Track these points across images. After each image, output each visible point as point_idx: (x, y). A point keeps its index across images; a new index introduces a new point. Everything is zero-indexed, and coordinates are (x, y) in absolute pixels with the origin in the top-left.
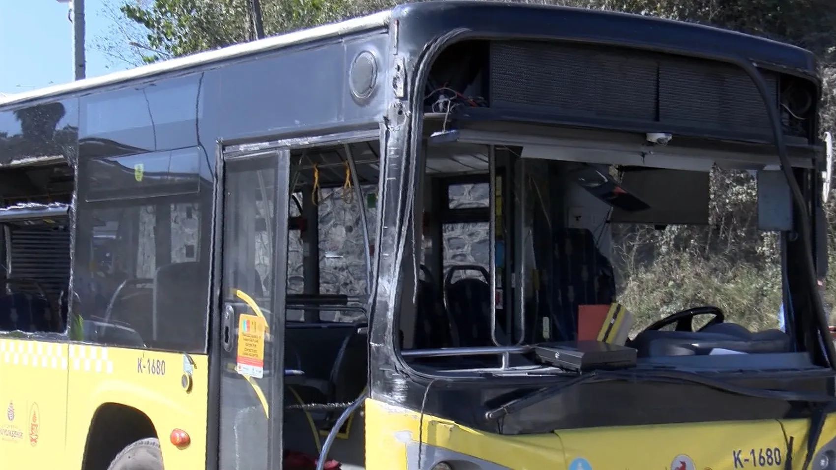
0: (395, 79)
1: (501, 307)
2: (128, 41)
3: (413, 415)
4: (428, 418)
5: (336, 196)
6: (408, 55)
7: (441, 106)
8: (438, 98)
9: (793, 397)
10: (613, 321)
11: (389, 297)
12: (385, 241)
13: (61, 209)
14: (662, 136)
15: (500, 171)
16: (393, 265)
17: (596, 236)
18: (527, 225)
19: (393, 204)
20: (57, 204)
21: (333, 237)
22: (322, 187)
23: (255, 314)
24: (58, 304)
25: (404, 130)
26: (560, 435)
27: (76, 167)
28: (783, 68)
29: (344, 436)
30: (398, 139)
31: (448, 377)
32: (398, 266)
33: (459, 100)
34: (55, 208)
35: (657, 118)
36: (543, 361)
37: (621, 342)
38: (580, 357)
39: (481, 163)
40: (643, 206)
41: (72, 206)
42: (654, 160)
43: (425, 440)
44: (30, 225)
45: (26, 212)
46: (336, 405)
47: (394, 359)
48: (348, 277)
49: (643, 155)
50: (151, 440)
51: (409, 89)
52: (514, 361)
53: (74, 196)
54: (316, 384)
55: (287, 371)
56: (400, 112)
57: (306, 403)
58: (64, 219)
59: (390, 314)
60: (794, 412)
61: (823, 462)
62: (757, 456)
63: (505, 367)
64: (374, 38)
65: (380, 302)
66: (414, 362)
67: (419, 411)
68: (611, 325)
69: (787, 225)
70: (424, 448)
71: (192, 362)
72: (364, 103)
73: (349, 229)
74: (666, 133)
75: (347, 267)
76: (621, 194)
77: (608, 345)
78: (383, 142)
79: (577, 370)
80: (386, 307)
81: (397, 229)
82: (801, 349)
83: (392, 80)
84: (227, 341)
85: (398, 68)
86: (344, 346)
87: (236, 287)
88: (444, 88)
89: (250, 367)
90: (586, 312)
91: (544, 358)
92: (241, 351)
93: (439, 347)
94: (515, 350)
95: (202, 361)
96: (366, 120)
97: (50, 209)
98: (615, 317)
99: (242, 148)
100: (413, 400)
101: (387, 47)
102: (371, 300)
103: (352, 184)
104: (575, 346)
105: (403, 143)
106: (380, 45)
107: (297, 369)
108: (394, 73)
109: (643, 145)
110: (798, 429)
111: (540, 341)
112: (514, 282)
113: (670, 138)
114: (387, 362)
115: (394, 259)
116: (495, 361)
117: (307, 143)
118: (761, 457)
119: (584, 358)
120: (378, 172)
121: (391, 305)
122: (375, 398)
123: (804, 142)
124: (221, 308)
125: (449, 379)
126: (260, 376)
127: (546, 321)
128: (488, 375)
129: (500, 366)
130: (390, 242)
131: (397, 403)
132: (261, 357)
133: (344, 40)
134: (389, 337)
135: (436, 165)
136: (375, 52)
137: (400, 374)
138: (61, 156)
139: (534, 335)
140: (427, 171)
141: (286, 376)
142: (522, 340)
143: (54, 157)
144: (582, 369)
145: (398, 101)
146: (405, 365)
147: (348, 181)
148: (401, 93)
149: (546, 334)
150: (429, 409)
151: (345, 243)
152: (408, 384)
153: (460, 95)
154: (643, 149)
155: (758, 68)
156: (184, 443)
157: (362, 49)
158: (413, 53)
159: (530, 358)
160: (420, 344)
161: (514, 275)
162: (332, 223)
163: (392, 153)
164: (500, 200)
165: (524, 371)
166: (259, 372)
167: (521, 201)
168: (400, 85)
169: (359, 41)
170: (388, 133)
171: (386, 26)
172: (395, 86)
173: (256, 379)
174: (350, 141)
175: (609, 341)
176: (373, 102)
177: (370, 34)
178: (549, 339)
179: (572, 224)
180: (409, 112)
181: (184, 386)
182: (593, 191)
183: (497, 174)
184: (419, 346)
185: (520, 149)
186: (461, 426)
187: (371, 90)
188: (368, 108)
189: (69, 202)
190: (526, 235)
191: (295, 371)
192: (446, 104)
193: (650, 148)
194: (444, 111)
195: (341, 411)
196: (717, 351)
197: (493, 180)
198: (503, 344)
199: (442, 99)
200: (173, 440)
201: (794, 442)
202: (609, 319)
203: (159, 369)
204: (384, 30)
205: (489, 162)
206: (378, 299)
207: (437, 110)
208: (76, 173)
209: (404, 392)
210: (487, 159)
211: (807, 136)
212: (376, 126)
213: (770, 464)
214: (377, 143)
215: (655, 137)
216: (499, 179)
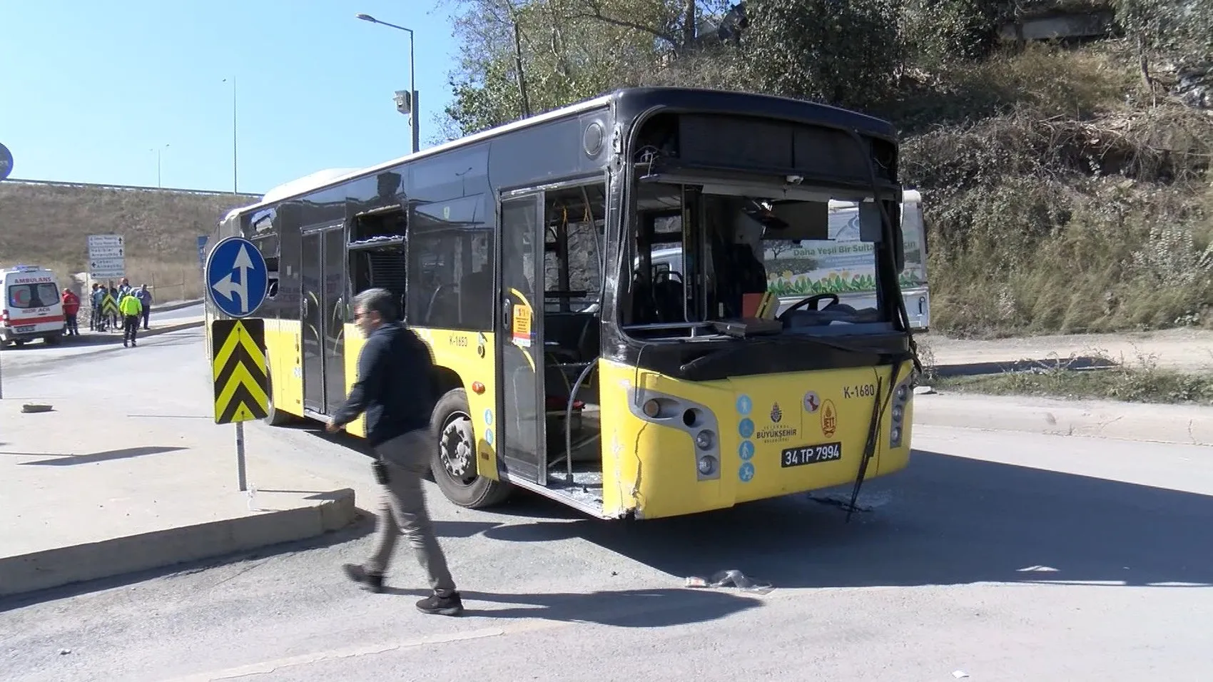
0: (615, 141)
1: (690, 298)
2: (447, 138)
3: (631, 369)
4: (641, 371)
5: (581, 231)
6: (623, 124)
7: (646, 158)
8: (644, 153)
9: (882, 351)
10: (766, 304)
11: (614, 289)
12: (610, 251)
13: (399, 240)
14: (796, 177)
15: (688, 205)
16: (616, 268)
17: (754, 248)
18: (707, 242)
19: (615, 226)
20: (397, 237)
21: (580, 259)
22: (570, 222)
23: (524, 304)
24: (400, 303)
25: (621, 176)
26: (731, 380)
27: (408, 212)
28: (874, 133)
29: (585, 386)
30: (617, 181)
31: (655, 343)
32: (619, 268)
33: (659, 153)
34: (395, 239)
35: (793, 166)
36: (720, 331)
37: (772, 318)
38: (744, 327)
39: (675, 201)
40: (785, 225)
41: (406, 237)
42: (792, 195)
43: (639, 385)
44: (381, 252)
45: (377, 243)
46: (580, 364)
47: (617, 331)
48: (590, 285)
49: (785, 191)
50: (461, 389)
51: (624, 147)
52: (700, 332)
53: (407, 231)
54: (569, 353)
55: (547, 343)
56: (619, 163)
57: (561, 363)
58: (400, 246)
59: (615, 301)
60: (883, 361)
61: (899, 392)
62: (859, 389)
63: (694, 335)
64: (601, 113)
65: (608, 293)
66: (632, 334)
67: (635, 366)
68: (765, 307)
69: (879, 239)
70: (638, 391)
71: (484, 337)
72: (594, 158)
73: (590, 253)
74: (801, 176)
75: (590, 278)
76: (770, 218)
77: (762, 320)
78: (607, 184)
79: (742, 337)
80: (612, 297)
81: (618, 243)
82: (887, 320)
83: (612, 142)
84: (506, 323)
85: (617, 133)
86: (586, 326)
87: (511, 286)
88: (649, 146)
89: (522, 340)
90: (747, 298)
91: (720, 330)
92: (515, 330)
93: (649, 323)
94: (700, 324)
95: (490, 336)
96: (595, 170)
97: (392, 240)
98: (767, 301)
99: (513, 192)
100: (631, 359)
101: (609, 119)
102: (601, 292)
103: (589, 217)
104: (741, 321)
105: (621, 183)
106: (604, 119)
107: (554, 341)
108: (614, 136)
109: (784, 184)
110: (884, 371)
111: (718, 319)
112: (699, 280)
113: (802, 179)
114: (614, 334)
115: (617, 263)
116: (686, 332)
117: (556, 187)
118: (861, 391)
119: (746, 329)
120: (604, 209)
121: (615, 295)
122: (606, 358)
123: (888, 183)
124: (502, 302)
125: (655, 344)
126: (529, 345)
127: (721, 305)
128: (683, 341)
129: (690, 336)
130: (614, 252)
131: (620, 361)
132: (529, 333)
133: (580, 116)
134: (614, 317)
135: (644, 204)
136: (601, 124)
137: (622, 342)
138: (398, 205)
139: (713, 315)
140: (638, 208)
141: (545, 345)
142: (705, 319)
143: (394, 206)
144: (746, 336)
145: (617, 155)
146: (625, 336)
147: (586, 216)
148: (618, 150)
149: (721, 314)
150: (643, 364)
151: (588, 262)
152: (627, 348)
153: (660, 151)
154: (785, 187)
155: (858, 133)
156: (481, 390)
157: (592, 121)
158: (626, 123)
159: (710, 329)
160: (636, 321)
161: (699, 276)
162: (578, 249)
163: (613, 190)
164: (688, 225)
165: (706, 338)
166: (528, 343)
167: (703, 226)
168: (618, 144)
169: (589, 117)
170: (610, 177)
171: (608, 105)
172: (615, 145)
173: (526, 348)
174: (586, 184)
175: (763, 317)
176: (600, 157)
177: (598, 111)
178: (723, 318)
179: (738, 241)
180: (624, 163)
181: (480, 353)
182: (751, 215)
183: (686, 208)
184: (635, 323)
185: (701, 188)
186: (664, 376)
187: (599, 149)
188: (597, 161)
189: (405, 235)
190: (707, 248)
191: (553, 343)
192: (649, 157)
193: (789, 186)
194: (649, 161)
195: (582, 369)
196: (833, 323)
197: (683, 213)
198: (691, 321)
199: (647, 153)
200: (474, 389)
201: (882, 380)
202: (764, 303)
203: (462, 342)
204: (607, 108)
205: (681, 202)
206: (606, 291)
207: (644, 161)
208: (408, 215)
209: (625, 354)
210: (679, 199)
211: (890, 179)
212: (602, 173)
213: (867, 395)
214: (603, 185)
215: (792, 178)
216: (688, 211)
